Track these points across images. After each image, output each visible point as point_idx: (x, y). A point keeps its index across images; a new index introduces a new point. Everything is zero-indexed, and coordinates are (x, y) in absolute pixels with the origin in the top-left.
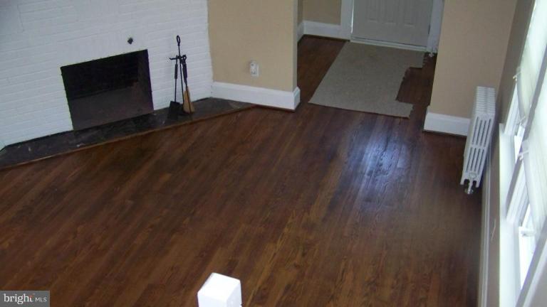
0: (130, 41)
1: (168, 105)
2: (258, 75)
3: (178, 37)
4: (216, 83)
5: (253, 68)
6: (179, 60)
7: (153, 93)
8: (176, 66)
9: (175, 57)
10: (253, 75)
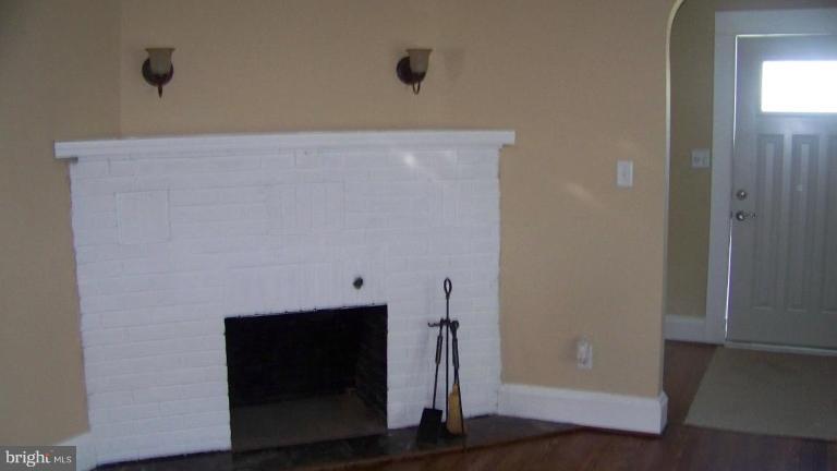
0: (359, 283)
1: (416, 419)
2: (590, 365)
3: (447, 281)
4: (506, 385)
5: (582, 349)
6: (444, 328)
7: (389, 393)
8: (440, 338)
9: (438, 320)
10: (581, 366)
